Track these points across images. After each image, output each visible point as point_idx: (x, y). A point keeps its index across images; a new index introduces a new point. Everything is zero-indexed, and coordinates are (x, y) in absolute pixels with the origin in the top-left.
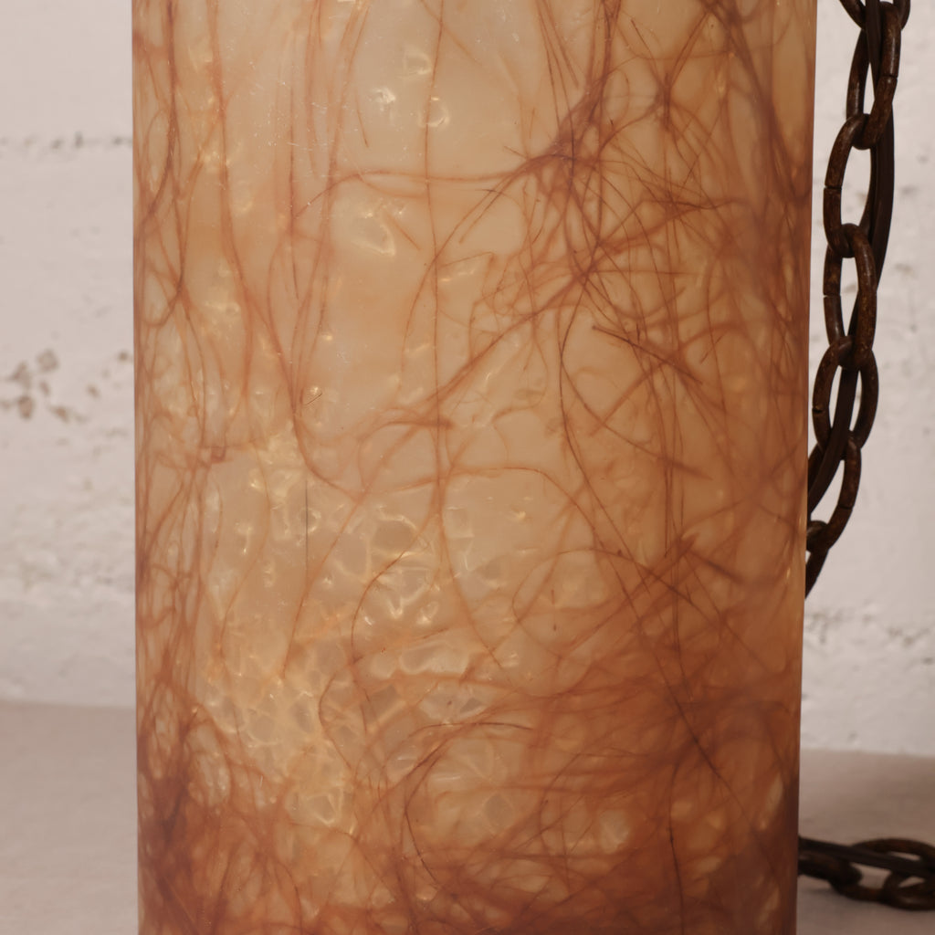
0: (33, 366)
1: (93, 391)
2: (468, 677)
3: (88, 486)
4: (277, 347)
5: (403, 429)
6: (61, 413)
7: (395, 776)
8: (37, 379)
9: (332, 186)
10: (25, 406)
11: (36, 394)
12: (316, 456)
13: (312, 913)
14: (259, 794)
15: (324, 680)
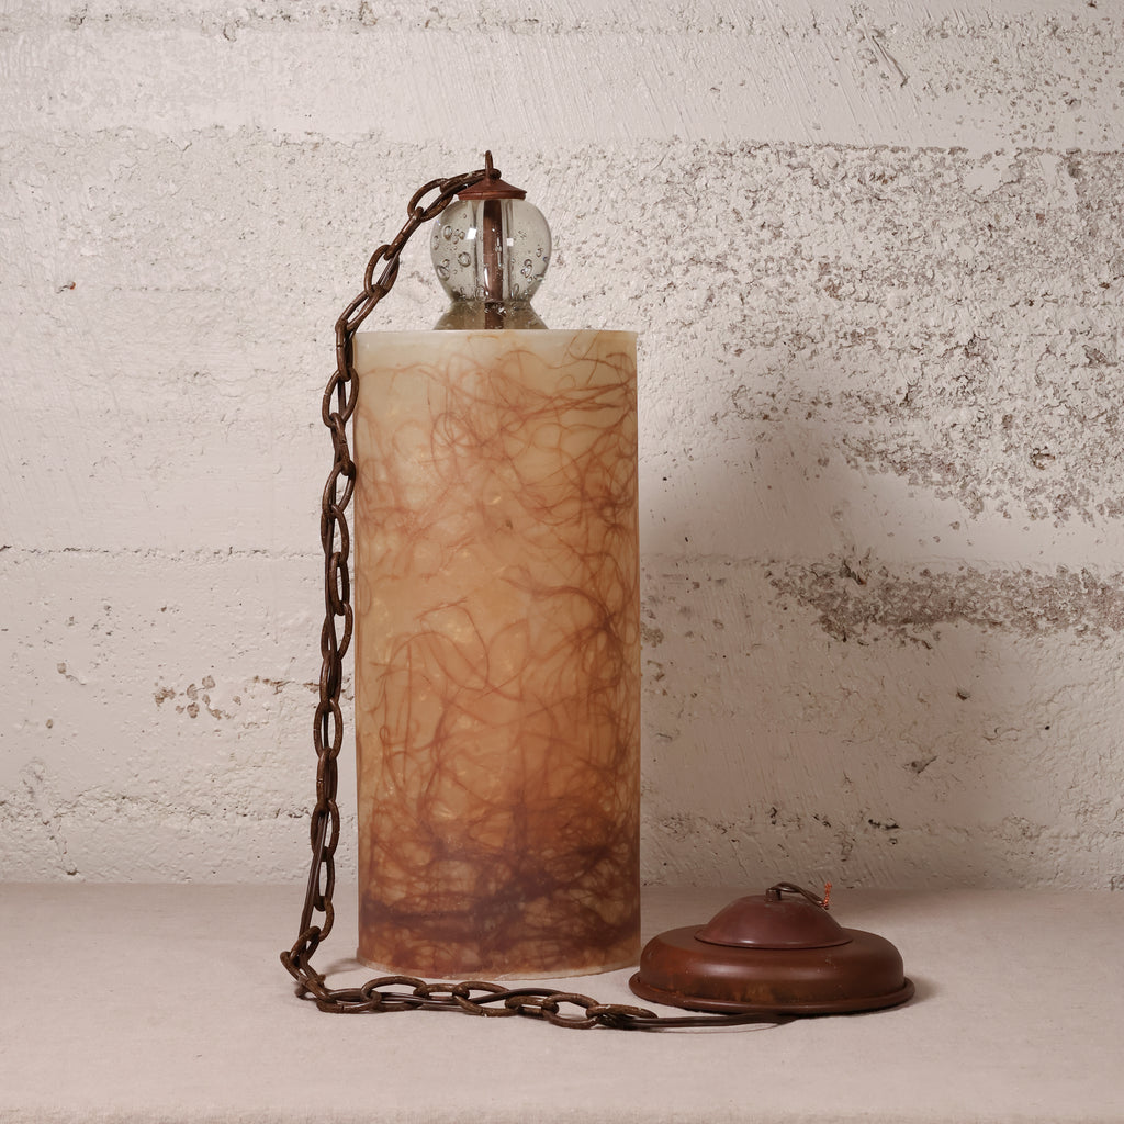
0: (199, 685)
1: (237, 700)
3: (232, 756)
6: (217, 714)
8: (200, 695)
10: (193, 710)
11: (200, 702)
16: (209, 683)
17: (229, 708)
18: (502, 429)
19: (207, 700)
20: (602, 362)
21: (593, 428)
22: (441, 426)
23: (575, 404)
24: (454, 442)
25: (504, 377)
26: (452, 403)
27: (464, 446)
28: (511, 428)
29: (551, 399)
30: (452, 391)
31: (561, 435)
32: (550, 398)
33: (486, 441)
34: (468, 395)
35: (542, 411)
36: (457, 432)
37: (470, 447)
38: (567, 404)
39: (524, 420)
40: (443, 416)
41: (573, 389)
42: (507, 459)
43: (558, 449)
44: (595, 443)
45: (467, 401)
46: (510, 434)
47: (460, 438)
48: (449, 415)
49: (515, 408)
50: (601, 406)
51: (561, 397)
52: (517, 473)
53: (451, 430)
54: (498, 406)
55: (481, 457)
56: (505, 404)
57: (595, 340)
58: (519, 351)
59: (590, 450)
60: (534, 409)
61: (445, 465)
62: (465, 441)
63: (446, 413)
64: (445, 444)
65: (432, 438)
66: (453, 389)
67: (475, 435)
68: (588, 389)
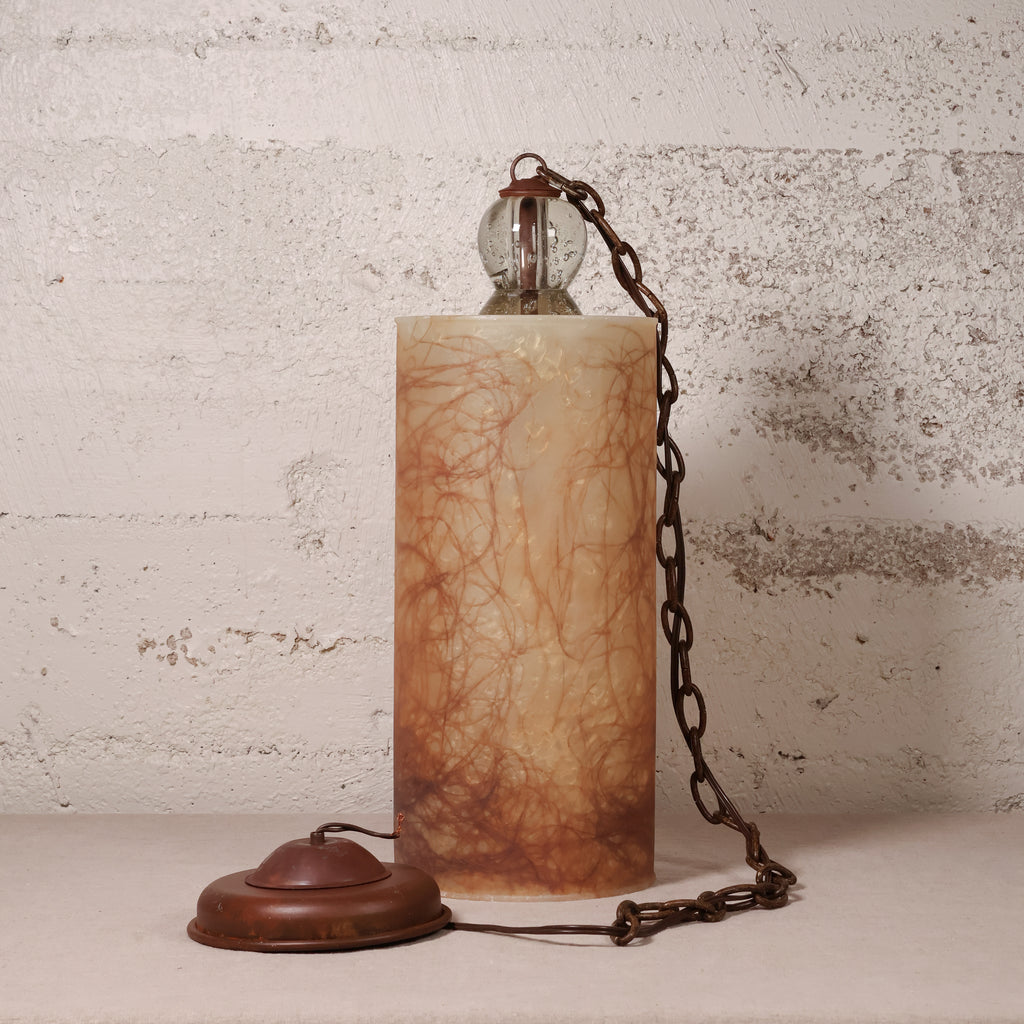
0: (177, 636)
1: (212, 649)
2: (615, 724)
3: (208, 700)
4: (552, 609)
5: (596, 636)
6: (193, 661)
7: (595, 763)
8: (179, 645)
9: (573, 549)
10: (172, 659)
11: (178, 651)
12: (567, 648)
13: (564, 818)
14: (540, 777)
15: (569, 731)
16: (186, 634)
17: (205, 656)
19: (185, 650)
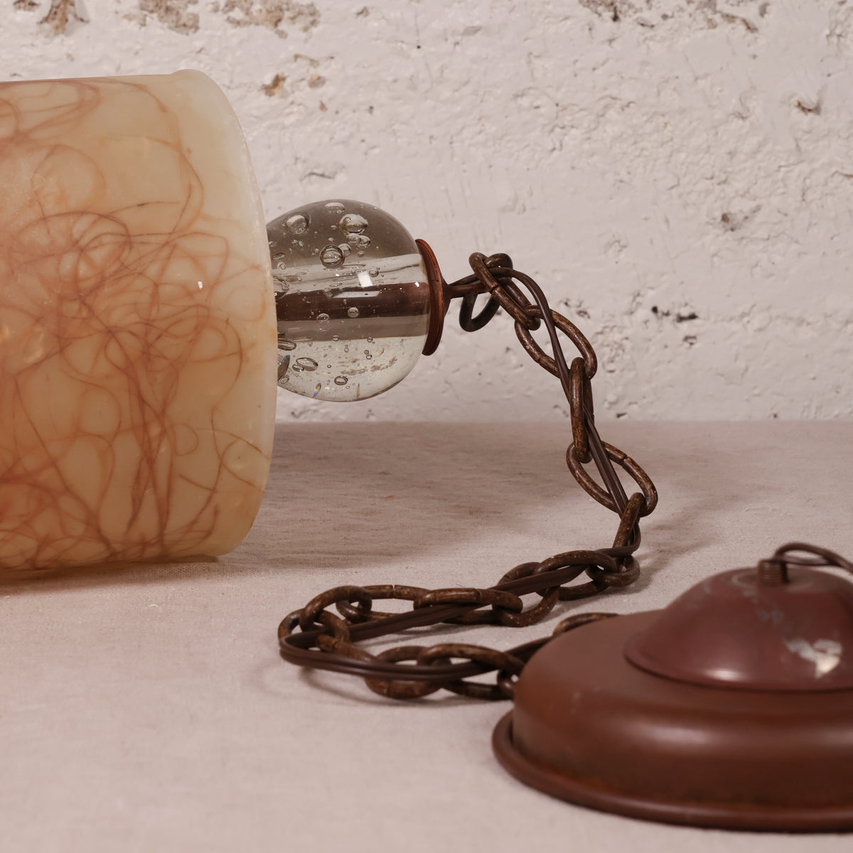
18: (111, 333)
20: (209, 500)
21: (103, 493)
22: (106, 227)
23: (149, 458)
24: (82, 251)
25: (198, 329)
26: (148, 243)
27: (76, 269)
28: (113, 350)
29: (161, 415)
30: (166, 244)
31: (100, 436)
32: (164, 411)
33: (90, 309)
34: (163, 270)
35: (142, 401)
36: (98, 255)
37: (76, 279)
38: (149, 441)
39: (128, 370)
40: (121, 230)
41: (174, 451)
42: (61, 343)
43: (78, 433)
44: (77, 498)
45: (153, 270)
46: (104, 347)
47: (90, 262)
48: (127, 240)
49: (147, 354)
50: (137, 502)
51: (164, 433)
52: (37, 365)
53: (102, 245)
54: (148, 323)
55: (62, 299)
56: (151, 338)
57: (250, 484)
58: (241, 353)
59: (67, 490)
60: (145, 385)
61: (39, 237)
62: (83, 270)
63: (128, 236)
64: (76, 236)
65: (82, 213)
66: (170, 246)
67: (98, 287)
68: (170, 477)
